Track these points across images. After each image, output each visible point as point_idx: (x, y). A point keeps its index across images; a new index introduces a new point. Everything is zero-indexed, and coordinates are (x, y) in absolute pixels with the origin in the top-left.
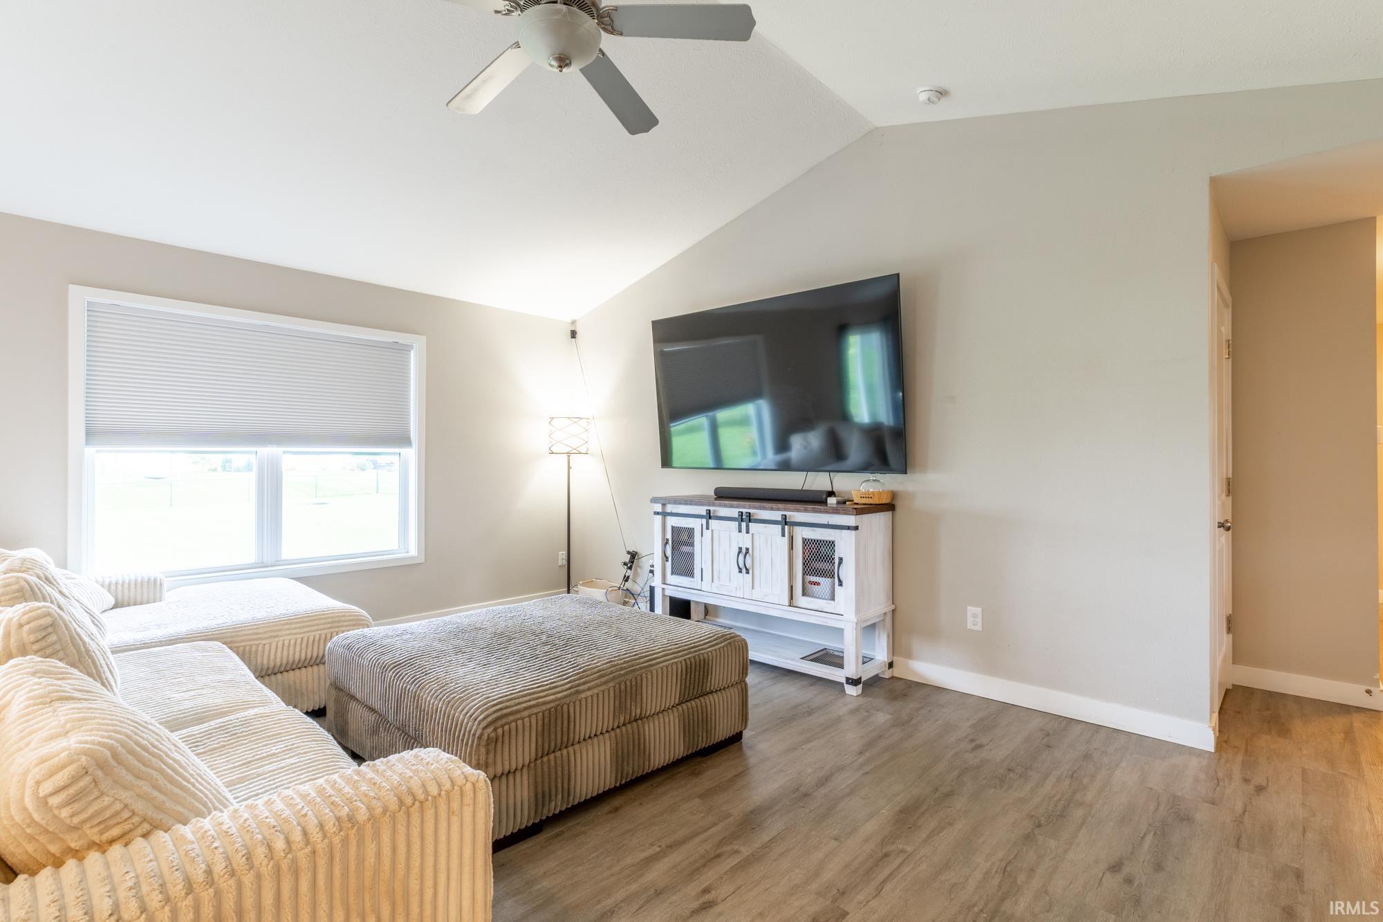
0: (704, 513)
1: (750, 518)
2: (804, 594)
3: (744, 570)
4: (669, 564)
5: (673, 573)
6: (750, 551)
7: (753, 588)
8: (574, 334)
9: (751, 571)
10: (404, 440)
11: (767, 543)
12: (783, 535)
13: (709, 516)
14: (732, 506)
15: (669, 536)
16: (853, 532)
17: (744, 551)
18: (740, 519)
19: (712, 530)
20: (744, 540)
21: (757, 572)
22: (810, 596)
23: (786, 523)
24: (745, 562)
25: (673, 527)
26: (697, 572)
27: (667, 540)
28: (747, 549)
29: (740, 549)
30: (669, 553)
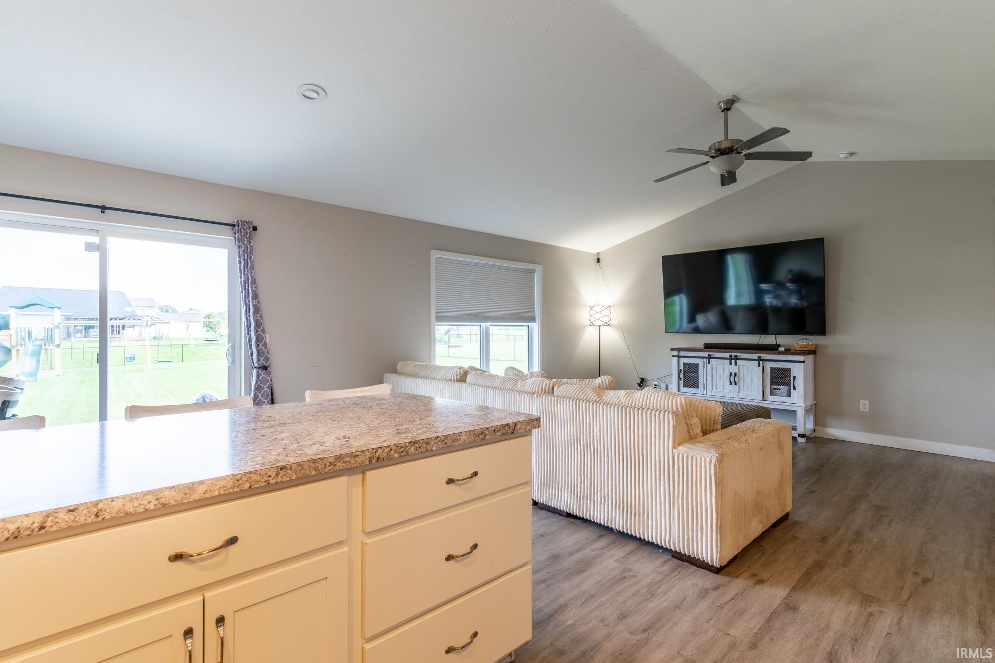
0: (707, 356)
1: (737, 358)
2: (771, 395)
3: (734, 384)
4: (682, 382)
5: (684, 387)
6: (738, 374)
7: (739, 392)
8: (599, 260)
9: (738, 384)
10: (532, 319)
11: (748, 370)
12: (759, 365)
13: (710, 357)
14: (726, 352)
15: (682, 368)
16: (803, 364)
17: (733, 374)
18: (731, 358)
19: (712, 364)
20: (734, 369)
21: (741, 384)
22: (776, 396)
23: (761, 360)
24: (734, 378)
25: (684, 363)
26: (701, 385)
27: (681, 370)
28: (736, 374)
29: (731, 374)
30: (682, 375)
